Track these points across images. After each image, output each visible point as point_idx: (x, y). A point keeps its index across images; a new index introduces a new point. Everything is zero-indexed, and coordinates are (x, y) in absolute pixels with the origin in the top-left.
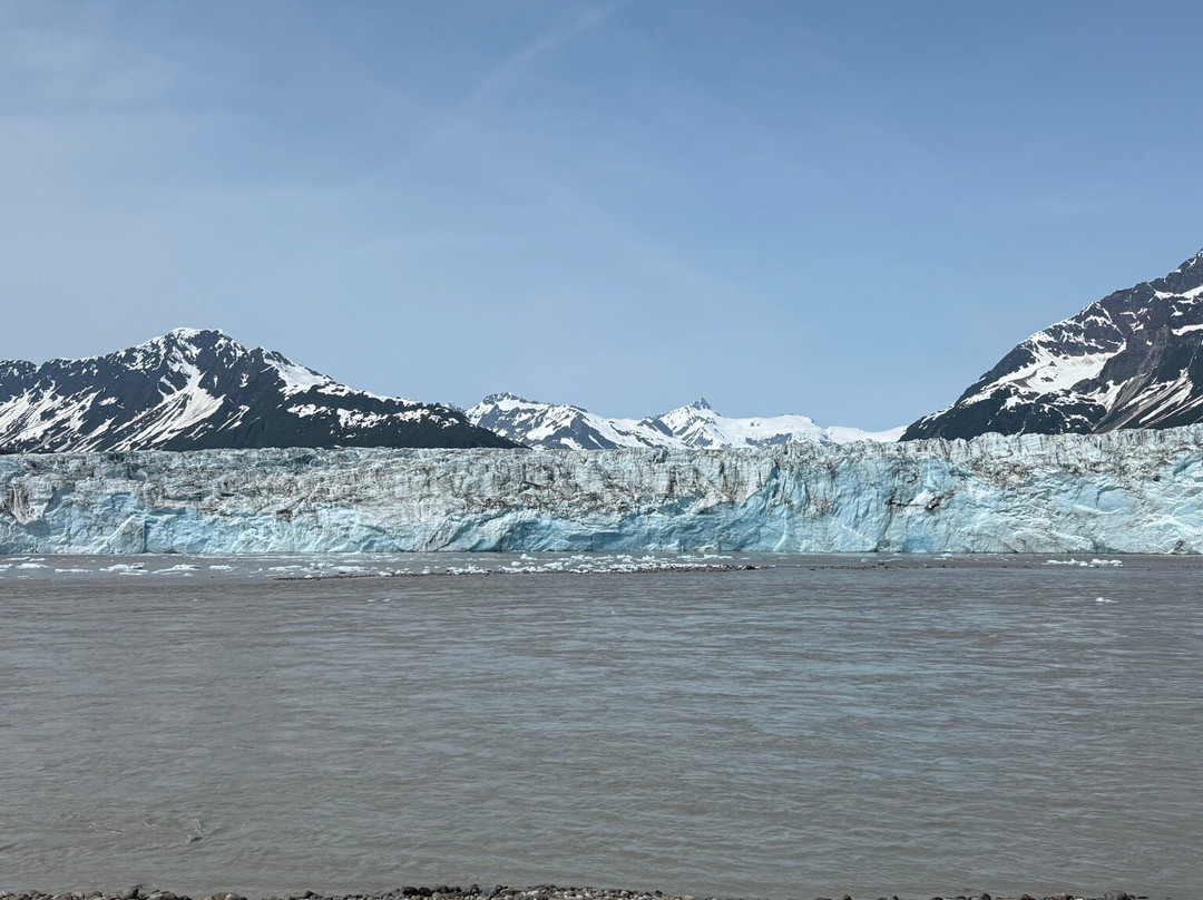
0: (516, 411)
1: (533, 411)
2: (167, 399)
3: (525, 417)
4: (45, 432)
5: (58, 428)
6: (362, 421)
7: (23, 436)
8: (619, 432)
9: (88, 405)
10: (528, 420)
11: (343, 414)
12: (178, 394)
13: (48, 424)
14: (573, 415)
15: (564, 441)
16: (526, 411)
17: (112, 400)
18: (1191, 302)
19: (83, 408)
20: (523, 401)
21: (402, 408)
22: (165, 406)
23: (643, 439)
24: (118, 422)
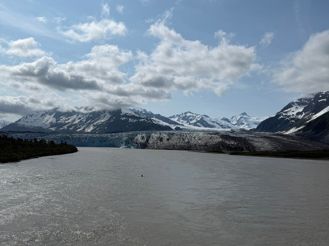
0: (190, 116)
1: (193, 116)
2: (102, 115)
3: (191, 117)
4: (78, 122)
5: (81, 121)
6: (133, 121)
7: (74, 123)
8: (212, 122)
9: (87, 116)
10: (192, 118)
11: (130, 119)
12: (104, 114)
13: (79, 120)
14: (201, 117)
15: (198, 124)
16: (192, 116)
17: (92, 115)
18: (324, 93)
19: (86, 117)
20: (192, 114)
21: (141, 118)
22: (101, 117)
23: (218, 123)
24: (92, 120)
